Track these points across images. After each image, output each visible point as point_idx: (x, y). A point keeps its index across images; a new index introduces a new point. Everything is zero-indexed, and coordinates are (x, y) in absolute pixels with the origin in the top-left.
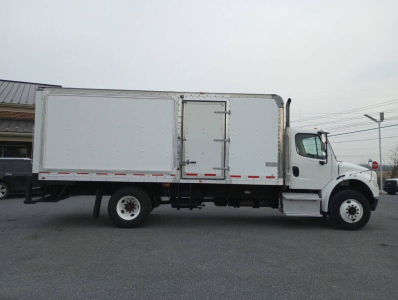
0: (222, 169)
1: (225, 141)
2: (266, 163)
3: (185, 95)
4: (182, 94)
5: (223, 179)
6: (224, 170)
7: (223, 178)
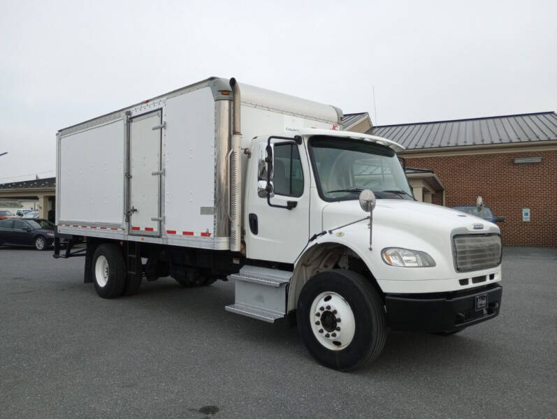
0: (158, 220)
1: (161, 174)
2: (201, 208)
3: (131, 110)
4: (128, 110)
5: (159, 237)
6: (160, 222)
7: (158, 234)
